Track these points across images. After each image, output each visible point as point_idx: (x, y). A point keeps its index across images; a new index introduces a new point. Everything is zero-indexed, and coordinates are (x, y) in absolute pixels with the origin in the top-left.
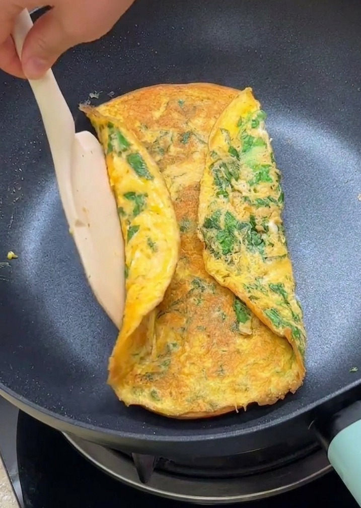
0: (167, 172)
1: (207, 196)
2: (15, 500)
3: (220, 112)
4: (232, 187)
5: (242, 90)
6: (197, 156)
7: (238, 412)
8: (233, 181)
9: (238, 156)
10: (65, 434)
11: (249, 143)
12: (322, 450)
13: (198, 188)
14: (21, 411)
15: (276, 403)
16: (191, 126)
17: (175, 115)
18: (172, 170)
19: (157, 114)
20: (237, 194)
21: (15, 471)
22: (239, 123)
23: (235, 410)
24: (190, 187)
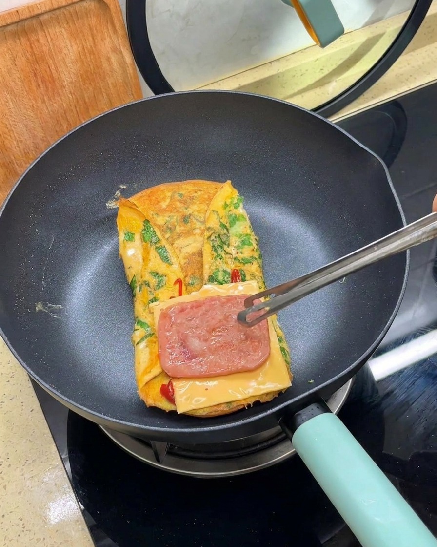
0: (175, 245)
1: (207, 258)
2: (66, 476)
3: (210, 199)
4: (225, 251)
5: (225, 182)
6: (197, 231)
7: (247, 408)
8: (225, 247)
9: (227, 230)
10: (102, 427)
11: (234, 219)
13: (200, 254)
14: (70, 410)
15: (271, 401)
16: (190, 210)
17: (178, 204)
18: (179, 242)
19: (164, 205)
20: (229, 256)
21: (65, 455)
22: (226, 205)
23: (244, 408)
24: (193, 255)
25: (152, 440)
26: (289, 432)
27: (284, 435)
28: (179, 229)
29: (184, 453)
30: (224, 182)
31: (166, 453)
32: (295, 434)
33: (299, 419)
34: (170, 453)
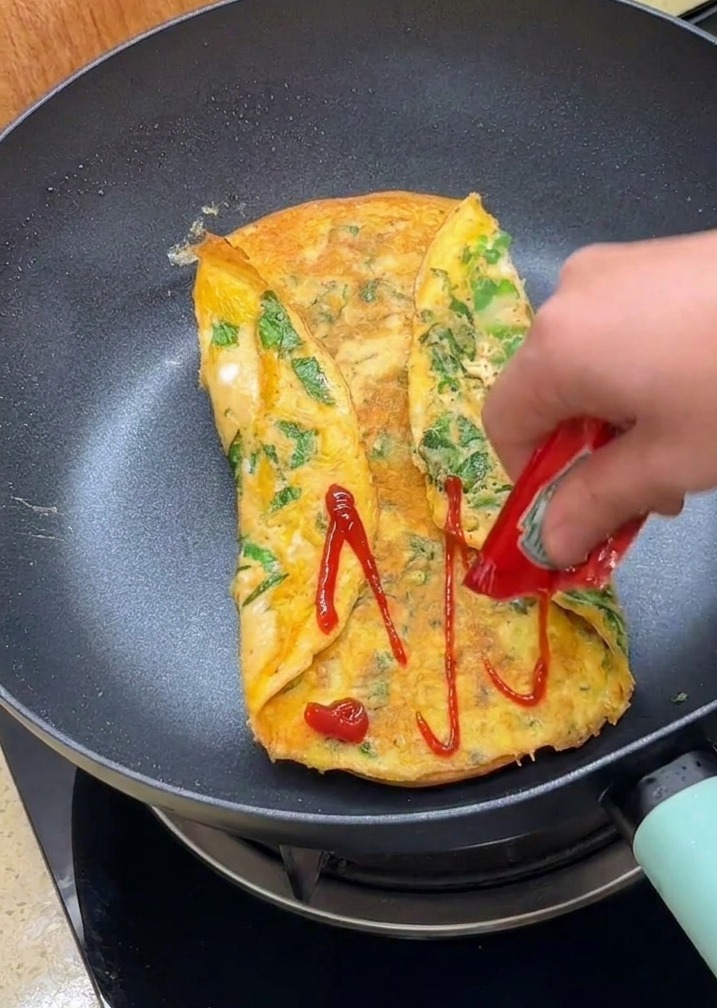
0: (339, 357)
1: (421, 389)
2: (69, 932)
3: (427, 241)
4: (464, 370)
6: (395, 323)
7: (520, 765)
8: (466, 362)
9: (470, 317)
10: (154, 808)
11: (491, 289)
12: (622, 840)
13: (402, 377)
14: (79, 771)
15: (581, 747)
16: (377, 269)
17: (345, 253)
18: (350, 349)
19: (311, 254)
20: (473, 383)
21: (68, 882)
22: (466, 257)
23: (515, 763)
24: (386, 379)
25: (283, 844)
26: (626, 825)
27: (612, 831)
28: (350, 314)
29: (363, 877)
30: (463, 196)
31: (318, 876)
32: (640, 828)
33: (651, 793)
34: (329, 876)
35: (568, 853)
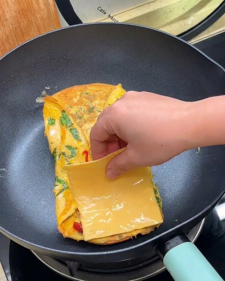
0: (83, 128)
3: (107, 96)
7: (132, 239)
10: (32, 251)
12: (160, 260)
14: (11, 240)
15: (149, 234)
16: (93, 104)
18: (86, 126)
19: (75, 100)
21: (8, 271)
25: (67, 260)
26: (161, 255)
27: (158, 257)
28: (86, 117)
29: (89, 270)
30: (117, 85)
31: (76, 269)
32: (165, 256)
33: (168, 247)
34: (80, 269)
35: (145, 263)
